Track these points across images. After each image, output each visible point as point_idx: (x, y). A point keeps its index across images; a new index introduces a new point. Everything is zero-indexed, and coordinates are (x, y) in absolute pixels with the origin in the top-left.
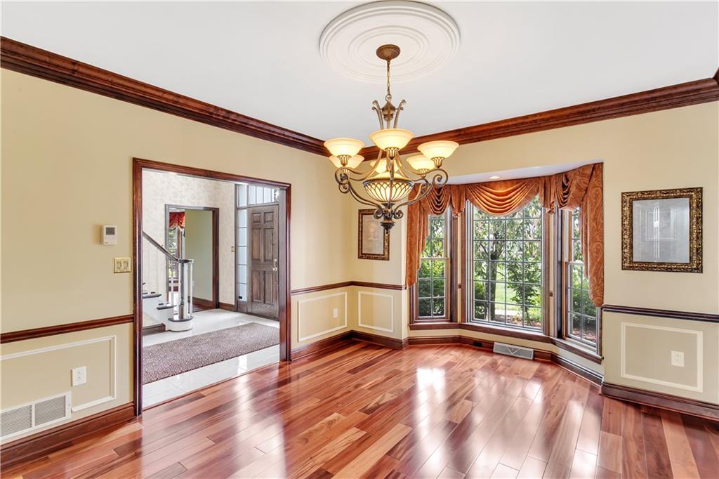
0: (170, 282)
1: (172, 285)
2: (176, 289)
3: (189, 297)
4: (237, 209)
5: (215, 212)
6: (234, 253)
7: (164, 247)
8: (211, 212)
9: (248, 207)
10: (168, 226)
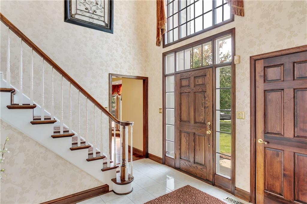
0: (113, 130)
1: (115, 132)
2: (118, 135)
3: (129, 147)
4: (165, 76)
5: (145, 81)
6: (162, 114)
7: (108, 110)
8: (142, 81)
9: (176, 74)
10: (111, 92)
